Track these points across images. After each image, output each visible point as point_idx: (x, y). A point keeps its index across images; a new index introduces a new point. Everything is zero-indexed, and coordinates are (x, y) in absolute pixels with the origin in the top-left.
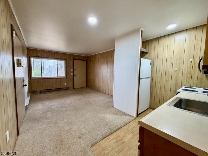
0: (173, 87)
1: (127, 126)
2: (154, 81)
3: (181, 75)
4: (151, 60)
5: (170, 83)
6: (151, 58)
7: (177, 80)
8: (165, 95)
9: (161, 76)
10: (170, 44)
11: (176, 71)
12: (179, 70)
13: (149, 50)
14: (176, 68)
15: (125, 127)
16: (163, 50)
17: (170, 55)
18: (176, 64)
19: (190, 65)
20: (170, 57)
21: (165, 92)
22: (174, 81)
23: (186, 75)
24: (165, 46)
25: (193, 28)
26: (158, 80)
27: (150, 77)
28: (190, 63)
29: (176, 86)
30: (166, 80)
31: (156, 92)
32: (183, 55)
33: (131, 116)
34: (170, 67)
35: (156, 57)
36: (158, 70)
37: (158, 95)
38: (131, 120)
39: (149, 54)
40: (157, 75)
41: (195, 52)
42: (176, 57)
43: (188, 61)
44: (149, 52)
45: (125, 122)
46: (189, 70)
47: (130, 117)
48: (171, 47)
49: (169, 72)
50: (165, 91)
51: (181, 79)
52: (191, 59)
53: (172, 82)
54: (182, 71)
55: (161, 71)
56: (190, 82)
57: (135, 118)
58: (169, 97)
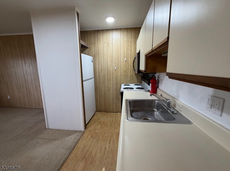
0: (115, 86)
1: (74, 152)
2: (98, 82)
4: (92, 56)
5: (111, 82)
6: (92, 55)
7: (117, 79)
8: (109, 95)
9: (103, 75)
10: (109, 41)
11: (116, 70)
12: (118, 68)
13: (89, 44)
14: (115, 67)
15: (72, 156)
16: (103, 46)
17: (110, 52)
18: (115, 63)
19: (125, 64)
20: (110, 55)
21: (108, 92)
22: (114, 79)
23: (123, 74)
24: (105, 43)
26: (101, 79)
27: (93, 77)
28: (125, 62)
29: (117, 85)
30: (108, 79)
31: (100, 93)
32: (120, 54)
33: (77, 131)
34: (111, 65)
35: (97, 54)
36: (100, 68)
37: (103, 96)
38: (78, 137)
39: (89, 49)
40: (100, 74)
41: (128, 52)
42: (115, 55)
43: (124, 61)
44: (89, 47)
45: (71, 147)
46: (124, 69)
47: (77, 134)
48: (109, 44)
49: (110, 71)
50: (109, 90)
51: (120, 78)
52: (125, 58)
53: (113, 81)
54: (120, 70)
55: (103, 70)
56: (126, 80)
57: (83, 133)
58: (112, 96)
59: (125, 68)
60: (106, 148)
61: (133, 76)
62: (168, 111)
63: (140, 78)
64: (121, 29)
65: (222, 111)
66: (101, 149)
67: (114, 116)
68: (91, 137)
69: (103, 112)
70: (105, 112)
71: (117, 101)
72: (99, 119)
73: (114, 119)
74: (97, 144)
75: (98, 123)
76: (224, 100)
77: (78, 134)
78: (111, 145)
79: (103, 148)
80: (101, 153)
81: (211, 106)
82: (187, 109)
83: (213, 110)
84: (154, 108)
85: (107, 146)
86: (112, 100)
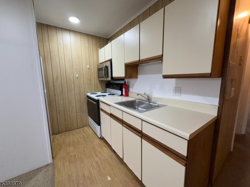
3: (82, 83)
5: (73, 92)
7: (80, 88)
8: (70, 109)
9: (61, 85)
10: (65, 42)
11: (77, 78)
12: (80, 76)
14: (77, 75)
16: (57, 48)
17: (68, 57)
18: (76, 69)
19: (88, 71)
23: (86, 82)
24: (60, 44)
25: (85, 34)
26: (58, 90)
29: (80, 95)
30: (68, 89)
34: (71, 72)
36: (55, 76)
37: (62, 111)
40: (55, 84)
41: (90, 59)
43: (86, 68)
46: (88, 77)
49: (70, 79)
50: (70, 103)
51: (83, 86)
52: (88, 66)
53: (75, 91)
54: (82, 78)
55: (59, 78)
56: (90, 88)
57: (53, 164)
58: (75, 109)
59: (89, 75)
60: (97, 162)
61: (97, 84)
62: (150, 103)
63: (104, 86)
64: (80, 33)
65: (181, 93)
66: (92, 165)
67: (82, 132)
68: (70, 162)
69: (63, 133)
70: (66, 131)
71: (82, 113)
72: (64, 142)
73: (83, 134)
74: (83, 164)
75: (67, 146)
76: (181, 88)
77: (46, 170)
78: (100, 156)
79: (94, 164)
80: (95, 168)
81: (176, 93)
82: (161, 99)
83: (177, 94)
84: (136, 106)
85: (97, 159)
86: (76, 114)
